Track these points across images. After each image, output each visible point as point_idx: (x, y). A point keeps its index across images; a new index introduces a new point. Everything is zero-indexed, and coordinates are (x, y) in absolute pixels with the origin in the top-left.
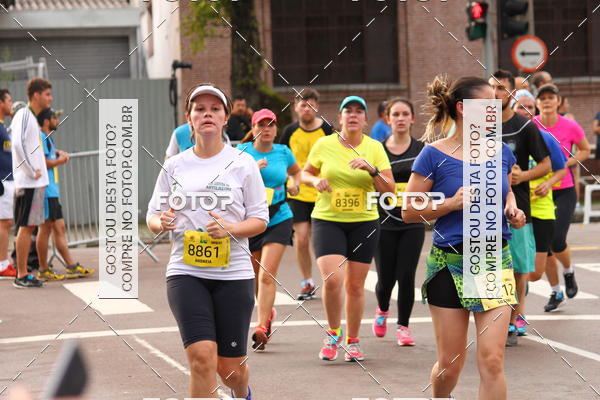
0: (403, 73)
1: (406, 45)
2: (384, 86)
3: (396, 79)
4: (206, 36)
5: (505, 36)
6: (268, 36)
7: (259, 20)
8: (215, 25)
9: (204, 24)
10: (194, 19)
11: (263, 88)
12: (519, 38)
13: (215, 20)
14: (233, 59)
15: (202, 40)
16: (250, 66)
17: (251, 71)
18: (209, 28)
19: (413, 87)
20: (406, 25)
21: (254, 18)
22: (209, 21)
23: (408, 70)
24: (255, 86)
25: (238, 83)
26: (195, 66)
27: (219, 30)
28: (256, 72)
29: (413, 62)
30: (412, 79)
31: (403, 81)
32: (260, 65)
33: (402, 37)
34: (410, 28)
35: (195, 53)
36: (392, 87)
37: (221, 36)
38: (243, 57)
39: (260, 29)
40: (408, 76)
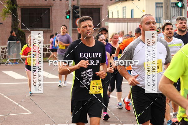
0: (51, 26)
1: (52, 20)
2: (47, 29)
3: (49, 28)
4: (6, 17)
5: (74, 18)
6: (20, 17)
7: (18, 13)
8: (8, 14)
9: (5, 14)
10: (3, 13)
11: (19, 29)
12: (77, 19)
13: (8, 13)
14: (12, 22)
15: (5, 18)
16: (16, 24)
17: (16, 25)
18: (6, 15)
19: (53, 29)
20: (52, 15)
21: (17, 13)
22: (7, 14)
23: (52, 26)
24: (17, 28)
25: (13, 28)
26: (3, 24)
27: (9, 16)
28: (17, 26)
29: (53, 24)
30: (53, 28)
31: (51, 28)
32: (18, 24)
33: (51, 18)
34: (53, 16)
35: (3, 21)
36: (48, 29)
37: (9, 17)
38: (14, 22)
39: (18, 15)
40: (52, 27)
